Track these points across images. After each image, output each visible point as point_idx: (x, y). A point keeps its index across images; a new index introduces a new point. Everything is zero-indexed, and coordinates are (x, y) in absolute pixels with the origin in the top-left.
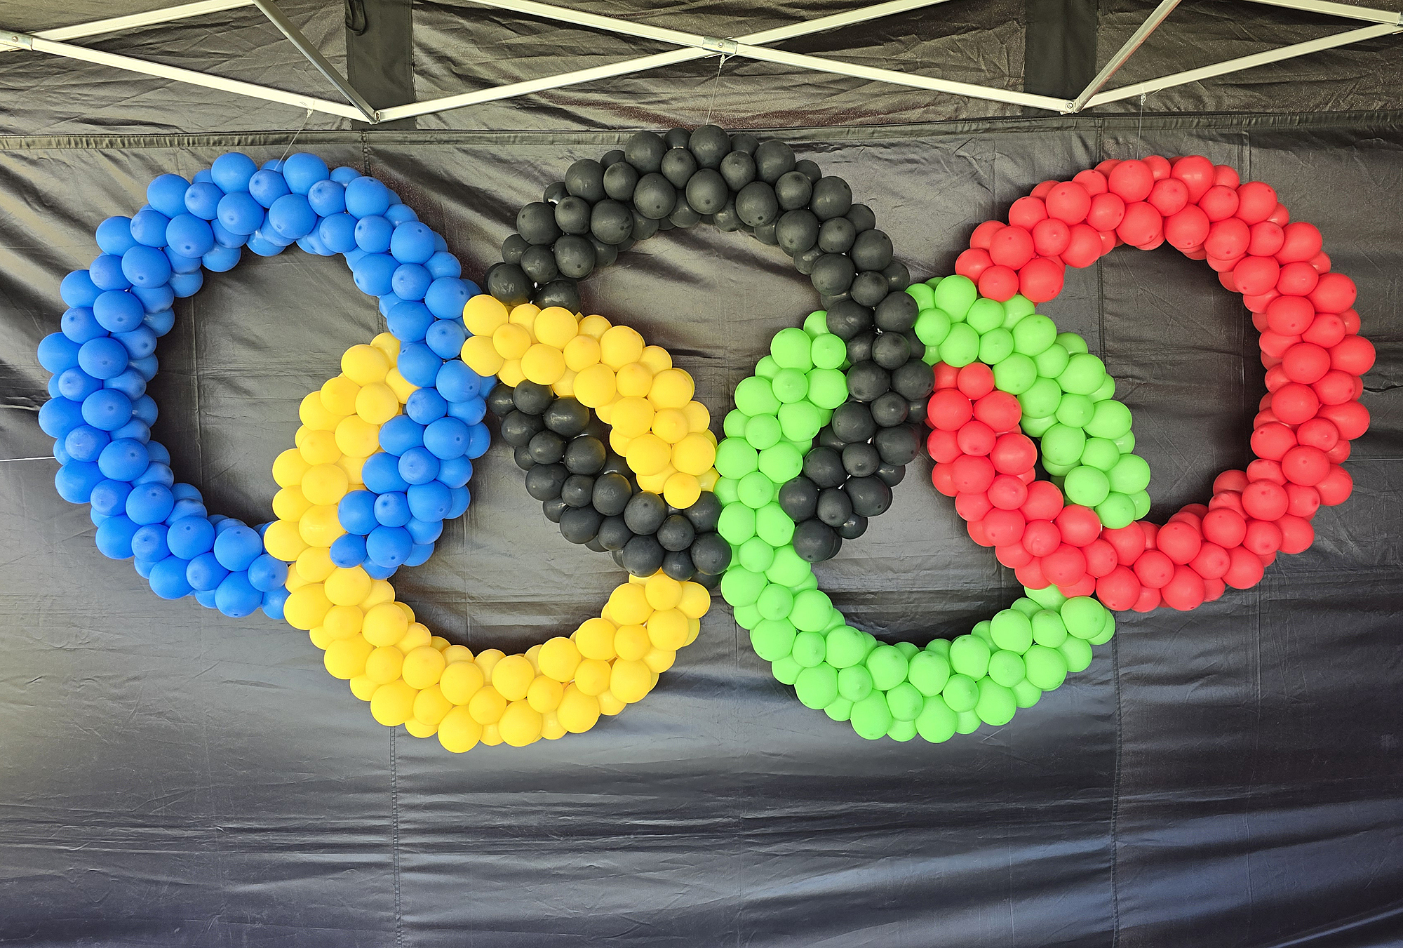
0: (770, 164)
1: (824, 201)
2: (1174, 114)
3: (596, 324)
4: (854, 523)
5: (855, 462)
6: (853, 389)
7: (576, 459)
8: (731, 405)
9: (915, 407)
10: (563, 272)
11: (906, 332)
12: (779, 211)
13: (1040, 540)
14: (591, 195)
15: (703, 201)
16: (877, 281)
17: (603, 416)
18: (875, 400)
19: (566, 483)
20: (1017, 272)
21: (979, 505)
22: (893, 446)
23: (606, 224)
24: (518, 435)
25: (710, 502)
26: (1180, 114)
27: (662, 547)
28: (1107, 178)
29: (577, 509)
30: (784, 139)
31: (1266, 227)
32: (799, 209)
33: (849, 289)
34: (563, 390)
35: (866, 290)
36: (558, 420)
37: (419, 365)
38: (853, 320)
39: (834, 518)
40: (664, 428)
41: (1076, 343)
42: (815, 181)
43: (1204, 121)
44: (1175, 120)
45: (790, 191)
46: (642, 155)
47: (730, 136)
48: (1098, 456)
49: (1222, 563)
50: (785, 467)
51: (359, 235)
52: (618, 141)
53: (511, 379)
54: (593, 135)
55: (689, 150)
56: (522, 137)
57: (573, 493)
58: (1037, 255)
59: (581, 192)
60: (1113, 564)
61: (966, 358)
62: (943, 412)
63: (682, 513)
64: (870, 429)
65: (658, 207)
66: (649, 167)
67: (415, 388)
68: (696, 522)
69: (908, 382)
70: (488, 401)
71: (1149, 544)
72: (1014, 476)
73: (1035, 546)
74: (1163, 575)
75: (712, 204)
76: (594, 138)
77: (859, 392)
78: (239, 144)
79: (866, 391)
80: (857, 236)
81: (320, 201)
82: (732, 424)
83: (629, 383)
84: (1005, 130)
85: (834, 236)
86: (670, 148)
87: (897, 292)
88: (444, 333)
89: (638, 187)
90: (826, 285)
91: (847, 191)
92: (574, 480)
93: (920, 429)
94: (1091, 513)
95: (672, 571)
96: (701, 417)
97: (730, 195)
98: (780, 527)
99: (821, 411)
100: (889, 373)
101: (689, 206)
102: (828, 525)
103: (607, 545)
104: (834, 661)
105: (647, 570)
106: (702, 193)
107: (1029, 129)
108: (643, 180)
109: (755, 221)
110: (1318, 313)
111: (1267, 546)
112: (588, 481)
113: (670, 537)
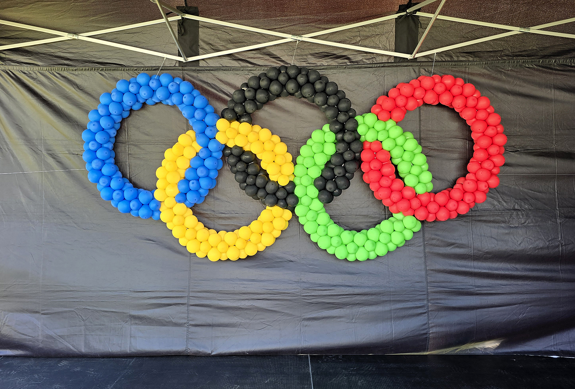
0: (312, 77)
1: (329, 89)
2: (444, 61)
3: (257, 128)
4: (337, 191)
5: (338, 171)
6: (337, 149)
7: (250, 170)
8: (298, 154)
9: (357, 155)
10: (247, 112)
11: (354, 130)
12: (315, 92)
13: (395, 197)
14: (256, 87)
15: (291, 89)
16: (345, 115)
17: (259, 157)
18: (344, 152)
19: (247, 178)
20: (390, 112)
21: (377, 185)
22: (350, 167)
23: (261, 96)
24: (233, 162)
25: (292, 184)
26: (445, 61)
27: (277, 198)
28: (420, 82)
29: (251, 185)
30: (317, 69)
31: (471, 98)
32: (321, 92)
33: (337, 117)
34: (246, 149)
35: (342, 117)
36: (245, 158)
37: (203, 140)
38: (337, 127)
39: (331, 189)
40: (278, 160)
41: (409, 135)
42: (327, 83)
43: (453, 63)
44: (444, 63)
45: (318, 86)
46: (272, 74)
47: (300, 68)
48: (415, 170)
49: (455, 205)
50: (316, 173)
51: (184, 100)
52: (264, 70)
53: (231, 145)
54: (255, 68)
55: (286, 73)
56: (233, 69)
57: (250, 180)
58: (397, 107)
59: (253, 86)
60: (420, 205)
61: (373, 139)
62: (365, 156)
63: (283, 187)
64: (342, 161)
65: (277, 91)
66: (274, 78)
67: (201, 148)
68: (288, 190)
69: (355, 146)
70: (223, 151)
71: (432, 199)
72: (388, 176)
73: (393, 199)
74: (435, 209)
75: (294, 90)
76: (256, 69)
77: (339, 150)
78: (142, 70)
79: (341, 150)
80: (339, 100)
81: (172, 88)
82: (299, 160)
83: (268, 146)
84: (389, 66)
85: (332, 100)
86: (281, 72)
87: (352, 118)
88: (211, 130)
89: (271, 85)
90: (329, 116)
91: (336, 87)
92: (250, 176)
93: (358, 161)
94: (413, 189)
95: (280, 205)
96: (290, 157)
97: (300, 87)
98: (314, 192)
99: (328, 156)
100: (349, 144)
101: (286, 90)
102: (329, 191)
103: (260, 197)
104: (330, 234)
105: (272, 205)
106: (291, 86)
107: (396, 66)
108: (272, 83)
109: (307, 96)
110: (488, 125)
111: (470, 200)
112: (254, 177)
113: (280, 194)
